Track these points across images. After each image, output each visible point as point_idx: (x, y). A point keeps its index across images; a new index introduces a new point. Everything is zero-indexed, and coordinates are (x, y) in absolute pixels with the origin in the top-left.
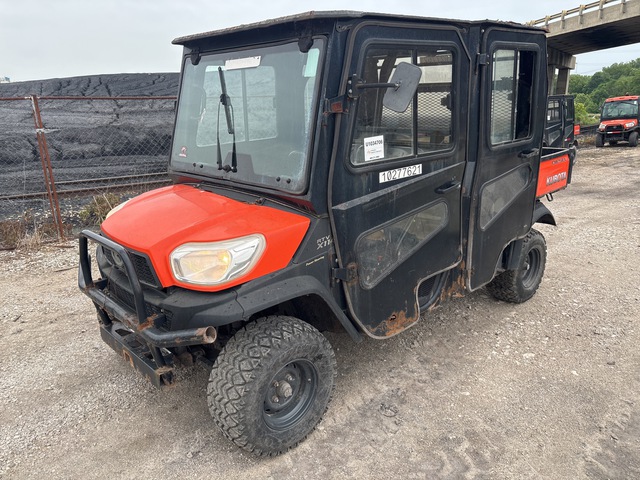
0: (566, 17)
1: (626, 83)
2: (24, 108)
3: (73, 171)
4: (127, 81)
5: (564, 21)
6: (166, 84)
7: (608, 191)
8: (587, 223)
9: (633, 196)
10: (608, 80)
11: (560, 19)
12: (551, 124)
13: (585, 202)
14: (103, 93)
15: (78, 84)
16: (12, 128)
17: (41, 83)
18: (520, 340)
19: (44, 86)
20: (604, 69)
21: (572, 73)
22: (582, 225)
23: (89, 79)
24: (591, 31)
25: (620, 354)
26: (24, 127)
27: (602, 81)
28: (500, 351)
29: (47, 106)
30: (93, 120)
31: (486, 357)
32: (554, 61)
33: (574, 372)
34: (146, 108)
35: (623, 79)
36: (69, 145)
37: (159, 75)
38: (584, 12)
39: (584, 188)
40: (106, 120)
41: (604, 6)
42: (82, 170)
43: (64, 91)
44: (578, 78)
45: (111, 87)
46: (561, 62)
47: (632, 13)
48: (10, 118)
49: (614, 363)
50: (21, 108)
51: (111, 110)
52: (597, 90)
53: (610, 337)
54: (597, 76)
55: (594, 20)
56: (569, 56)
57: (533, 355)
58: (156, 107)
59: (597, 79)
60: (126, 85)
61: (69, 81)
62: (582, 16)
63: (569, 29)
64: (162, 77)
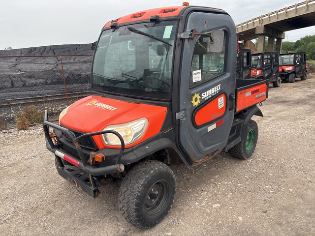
0: (279, 13)
1: (312, 45)
2: (12, 62)
3: (23, 93)
4: (64, 48)
5: (277, 15)
6: (82, 49)
7: (293, 101)
8: (276, 120)
9: (305, 104)
10: (303, 44)
11: (276, 14)
12: (266, 66)
13: (279, 107)
14: (51, 53)
15: (40, 50)
16: (4, 71)
17: (22, 49)
18: (215, 195)
19: (23, 51)
20: (301, 39)
21: (283, 41)
22: (273, 120)
23: (45, 47)
24: (292, 20)
25: (272, 204)
26: (10, 72)
27: (300, 45)
28: (200, 202)
29: (23, 61)
30: (45, 67)
31: (191, 206)
32: (274, 35)
33: (240, 218)
34: (72, 61)
35: (311, 43)
36: (30, 80)
37: (79, 45)
38: (288, 10)
39: (281, 100)
40: (51, 67)
41: (297, 7)
42: (28, 93)
43: (32, 53)
44: (288, 43)
45: (55, 51)
46: (277, 35)
47: (311, 10)
48: (4, 67)
49: (266, 212)
50: (10, 62)
51: (54, 62)
52: (298, 49)
53: (269, 192)
54: (298, 42)
55: (293, 14)
56: (281, 32)
57: (219, 205)
58: (76, 60)
59: (298, 44)
60: (63, 50)
61: (35, 49)
62: (286, 12)
63: (281, 19)
64: (81, 46)
